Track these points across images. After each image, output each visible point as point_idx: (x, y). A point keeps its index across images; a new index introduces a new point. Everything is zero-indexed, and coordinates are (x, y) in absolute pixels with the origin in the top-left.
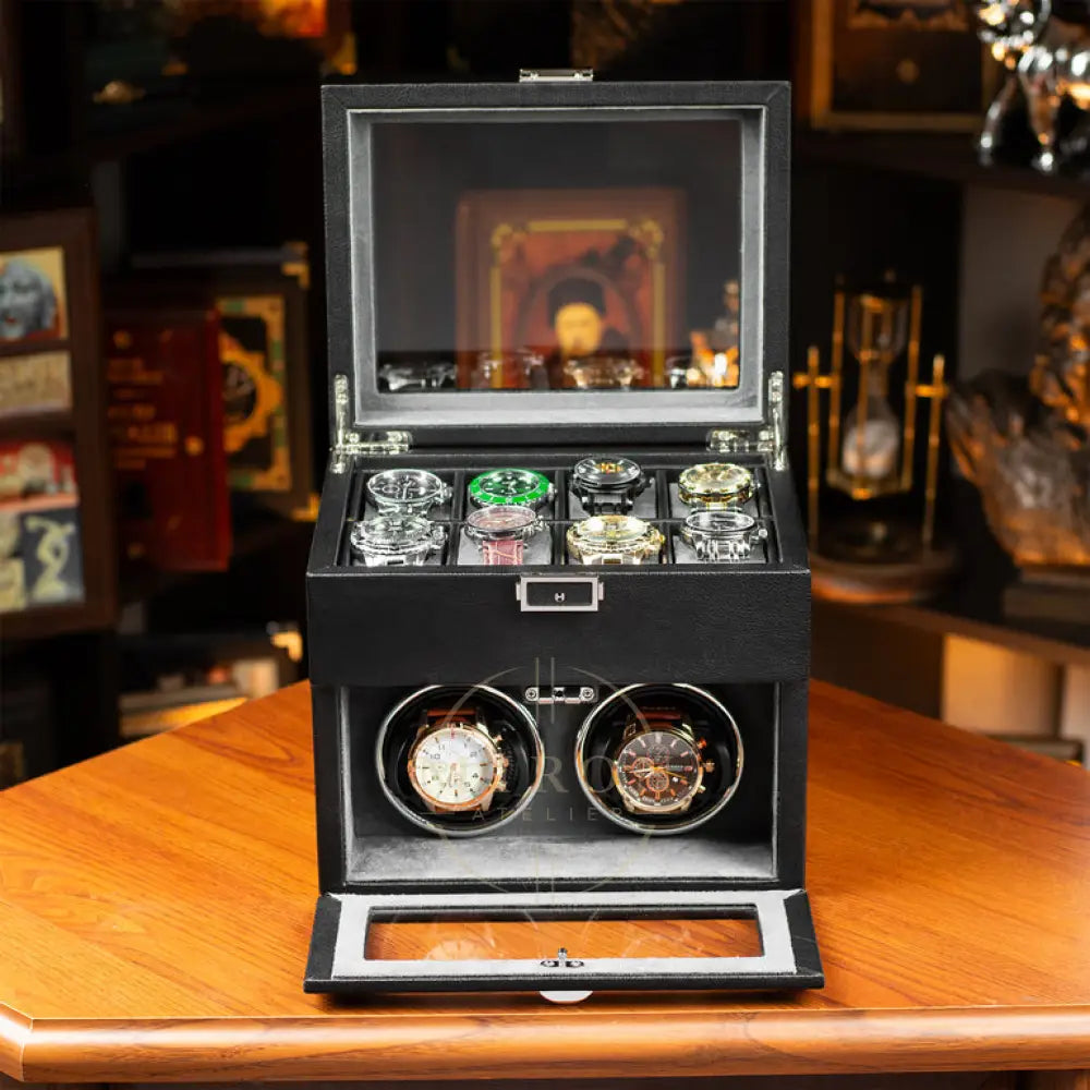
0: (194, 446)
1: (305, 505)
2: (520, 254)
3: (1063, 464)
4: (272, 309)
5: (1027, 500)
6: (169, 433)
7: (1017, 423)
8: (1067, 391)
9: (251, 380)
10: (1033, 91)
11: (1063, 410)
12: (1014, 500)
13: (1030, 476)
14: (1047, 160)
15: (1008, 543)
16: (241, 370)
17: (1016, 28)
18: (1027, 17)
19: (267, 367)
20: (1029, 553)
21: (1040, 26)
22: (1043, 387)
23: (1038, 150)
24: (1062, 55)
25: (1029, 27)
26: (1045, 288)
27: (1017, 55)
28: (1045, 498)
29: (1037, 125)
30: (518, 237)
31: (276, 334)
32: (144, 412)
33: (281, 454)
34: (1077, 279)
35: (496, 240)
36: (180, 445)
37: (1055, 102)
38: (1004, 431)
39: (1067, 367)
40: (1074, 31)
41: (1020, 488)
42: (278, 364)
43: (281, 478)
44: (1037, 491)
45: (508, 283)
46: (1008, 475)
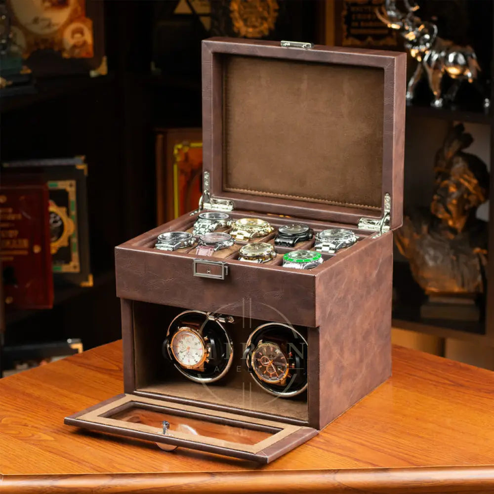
0: (37, 249)
1: (87, 280)
2: (186, 157)
3: (447, 246)
4: (71, 186)
5: (431, 263)
6: (25, 243)
7: (425, 228)
8: (448, 211)
9: (61, 219)
10: (430, 71)
11: (446, 221)
12: (424, 263)
13: (432, 252)
14: (438, 103)
15: (422, 284)
16: (56, 215)
17: (422, 42)
18: (427, 37)
19: (68, 214)
20: (432, 288)
21: (432, 40)
22: (437, 210)
23: (433, 99)
24: (443, 54)
25: (428, 41)
26: (436, 165)
27: (422, 54)
28: (439, 262)
29: (432, 87)
30: (186, 149)
31: (72, 198)
32: (13, 233)
33: (75, 255)
34: (452, 158)
35: (176, 152)
36: (30, 249)
37: (440, 75)
38: (419, 232)
39: (449, 200)
40: (448, 43)
41: (427, 257)
42: (73, 213)
43: (75, 267)
44: (435, 259)
45: (181, 171)
46: (422, 252)
